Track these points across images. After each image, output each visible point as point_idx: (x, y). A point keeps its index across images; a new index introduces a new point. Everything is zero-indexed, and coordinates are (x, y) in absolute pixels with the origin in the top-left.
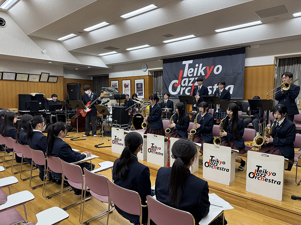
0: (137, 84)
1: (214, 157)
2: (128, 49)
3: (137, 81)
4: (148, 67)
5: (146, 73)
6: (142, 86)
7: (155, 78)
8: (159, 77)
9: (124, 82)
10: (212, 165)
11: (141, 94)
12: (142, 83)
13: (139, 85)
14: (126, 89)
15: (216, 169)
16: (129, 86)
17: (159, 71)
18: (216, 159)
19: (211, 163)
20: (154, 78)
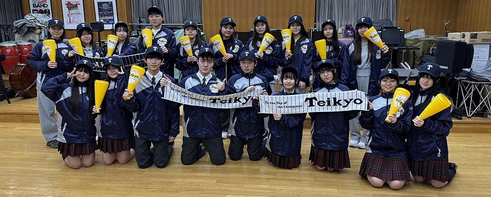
0: (100, 4)
6: (112, 7)
11: (110, 22)
12: (111, 2)
13: (104, 5)
14: (72, 11)
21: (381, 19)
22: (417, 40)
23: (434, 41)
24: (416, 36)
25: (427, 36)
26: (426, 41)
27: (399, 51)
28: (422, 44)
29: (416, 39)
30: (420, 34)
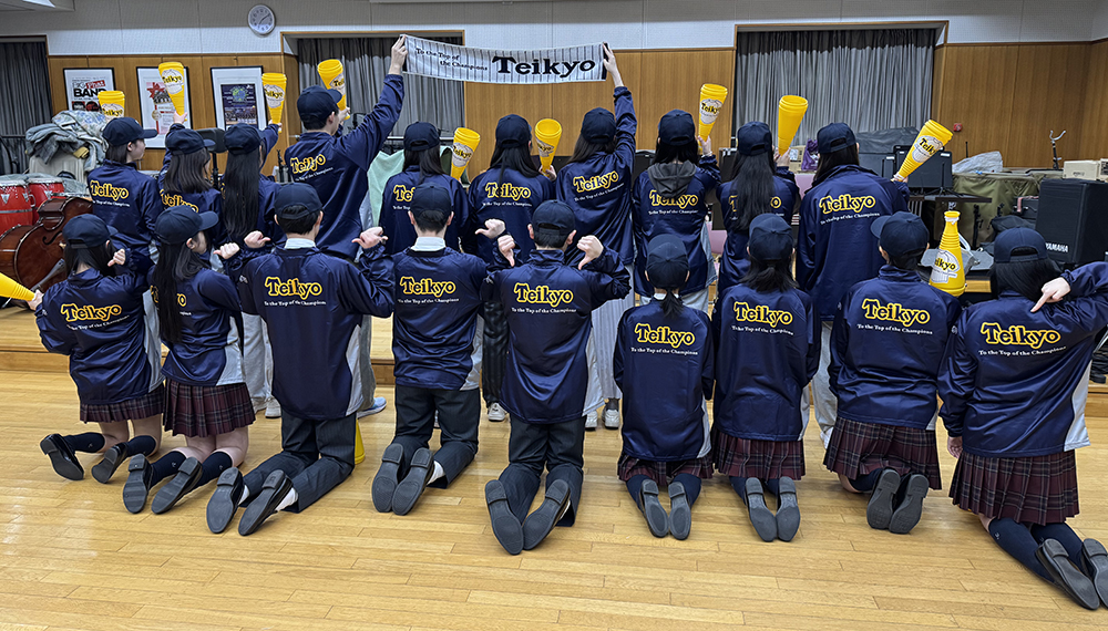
0: (226, 89)
4: (278, 18)
6: (254, 95)
7: (307, 67)
9: (147, 77)
12: (253, 85)
13: (235, 92)
14: (162, 106)
20: (300, 64)
21: (893, 126)
22: (984, 180)
23: (1027, 181)
24: (981, 169)
25: (1006, 169)
26: (1006, 180)
27: (938, 205)
28: (996, 189)
29: (981, 177)
30: (991, 163)
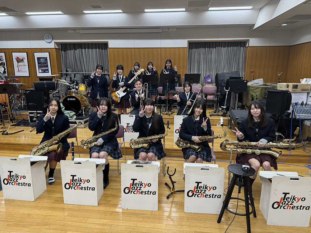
0: (39, 59)
1: (12, 172)
2: (27, 13)
3: (37, 55)
4: (53, 37)
5: (52, 45)
6: (47, 61)
7: (63, 52)
8: (69, 51)
9: (15, 55)
10: (12, 182)
11: (46, 71)
12: (47, 58)
13: (41, 60)
14: (20, 64)
15: (16, 185)
16: (26, 61)
17: (68, 44)
18: (15, 174)
19: (10, 179)
20: (61, 51)
22: (257, 87)
24: (256, 84)
25: (265, 84)
26: (263, 88)
30: (260, 82)
